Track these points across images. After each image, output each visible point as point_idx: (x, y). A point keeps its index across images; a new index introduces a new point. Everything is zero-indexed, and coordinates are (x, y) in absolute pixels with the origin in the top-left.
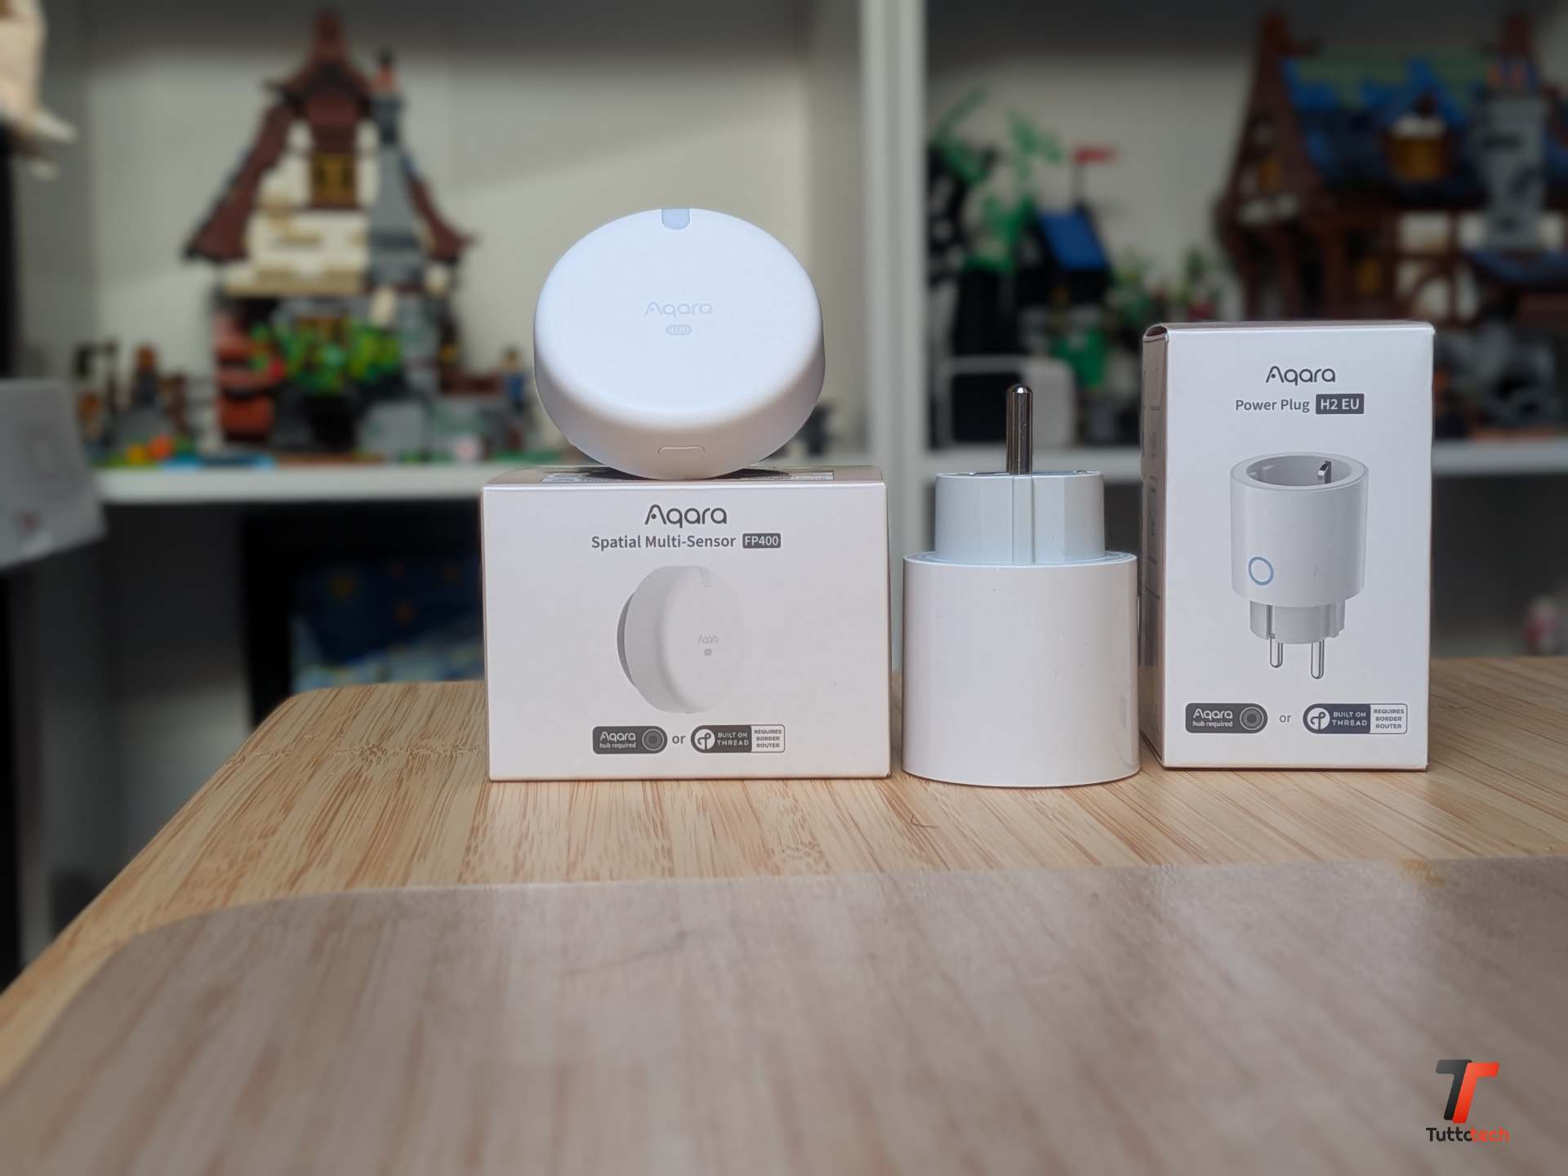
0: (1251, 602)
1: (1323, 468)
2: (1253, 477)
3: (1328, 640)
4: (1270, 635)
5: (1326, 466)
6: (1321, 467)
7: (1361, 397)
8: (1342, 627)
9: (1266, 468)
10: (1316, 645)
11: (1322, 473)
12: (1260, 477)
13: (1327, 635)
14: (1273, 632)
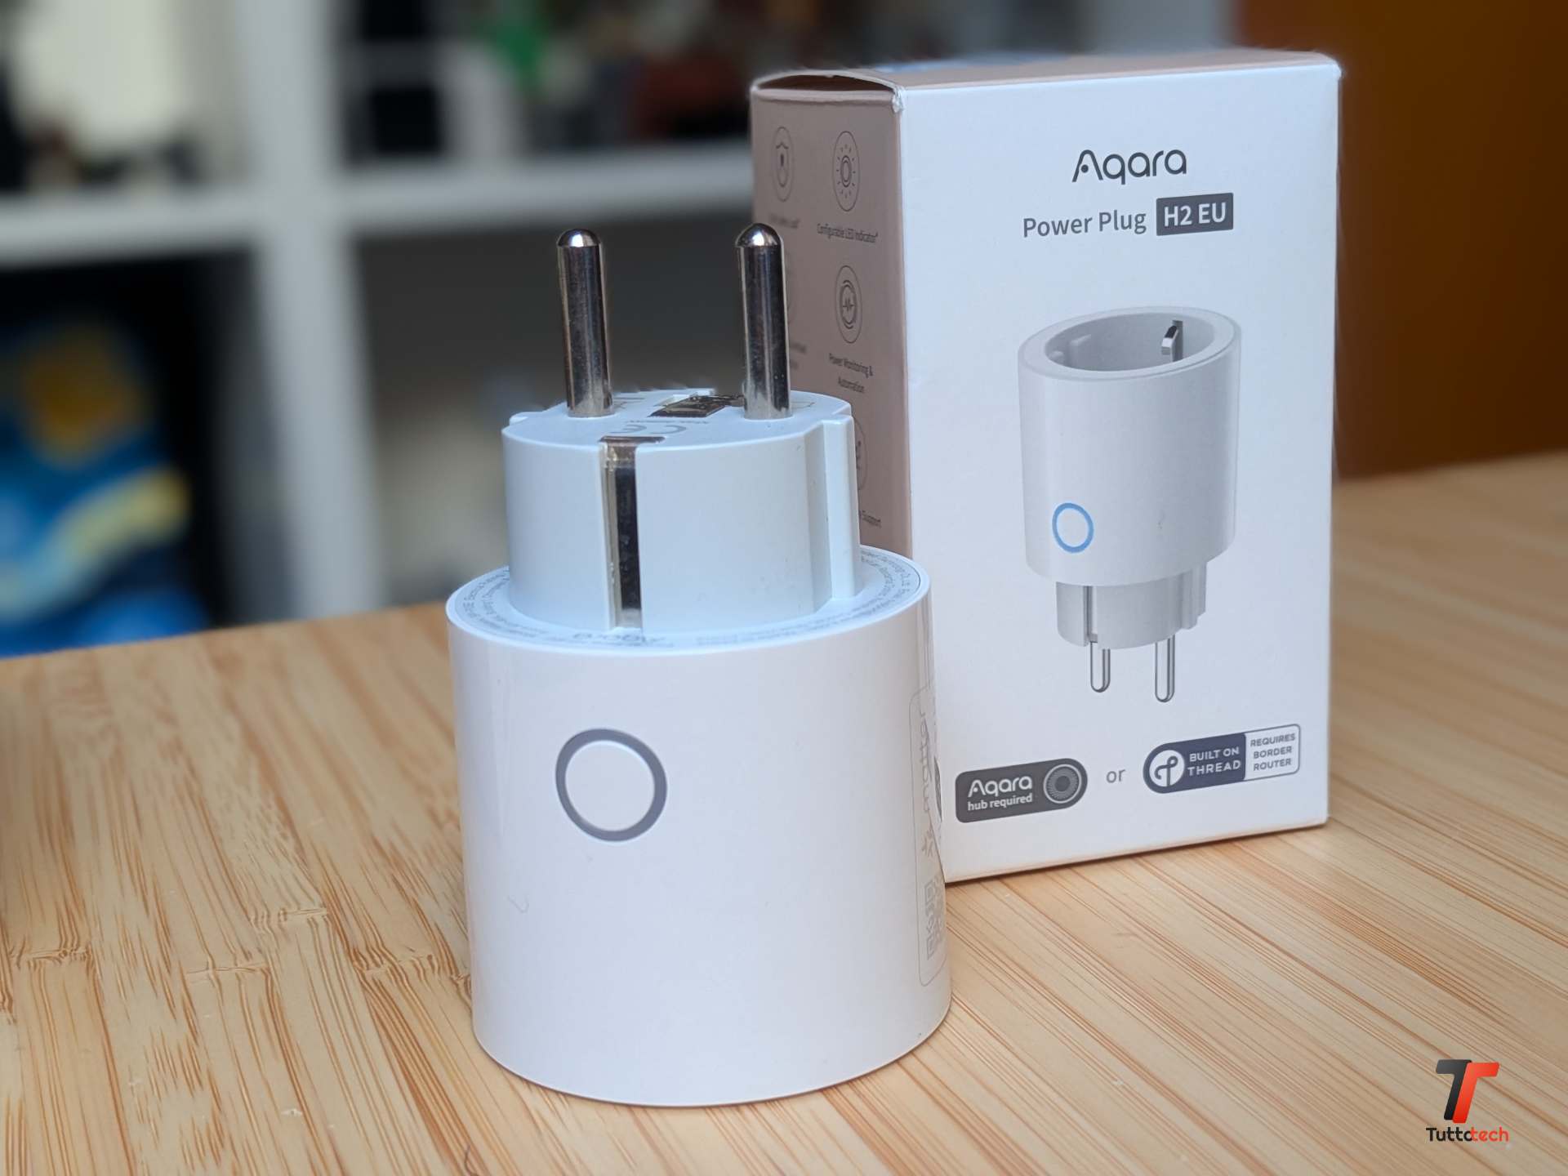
0: (1059, 585)
1: (1170, 334)
2: (1056, 360)
3: (1181, 636)
4: (1090, 638)
5: (1174, 330)
6: (1165, 333)
7: (1228, 198)
8: (1202, 609)
9: (1077, 342)
10: (1163, 645)
11: (1168, 343)
12: (1068, 361)
13: (1180, 625)
14: (1095, 631)
